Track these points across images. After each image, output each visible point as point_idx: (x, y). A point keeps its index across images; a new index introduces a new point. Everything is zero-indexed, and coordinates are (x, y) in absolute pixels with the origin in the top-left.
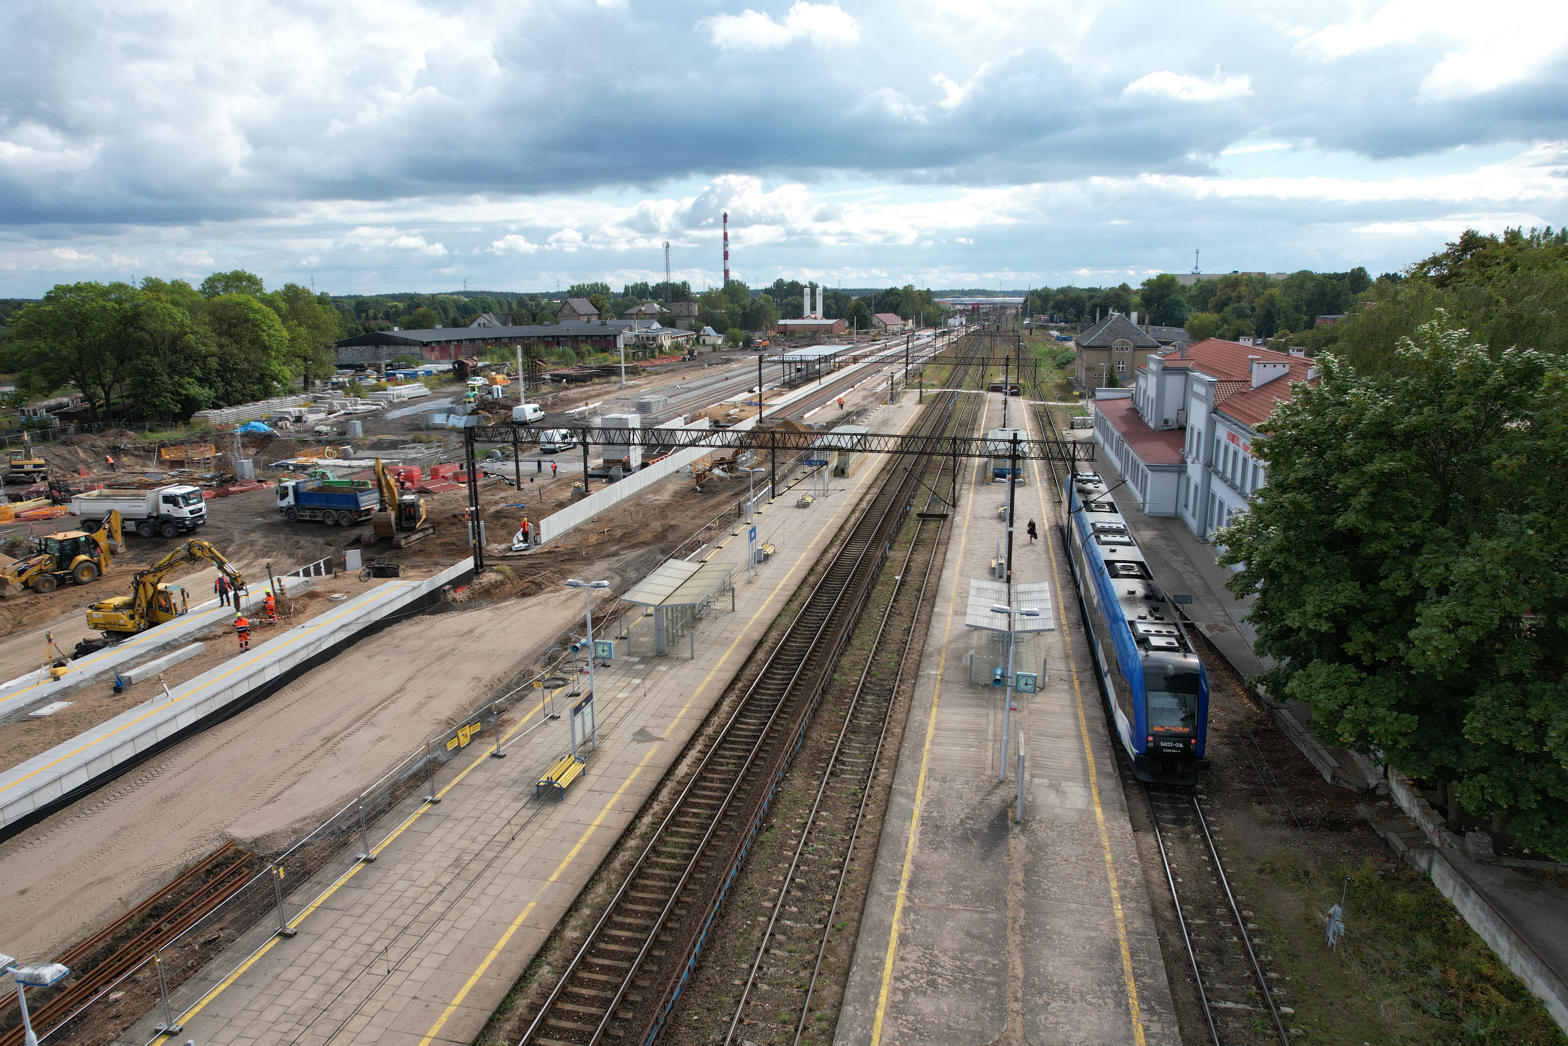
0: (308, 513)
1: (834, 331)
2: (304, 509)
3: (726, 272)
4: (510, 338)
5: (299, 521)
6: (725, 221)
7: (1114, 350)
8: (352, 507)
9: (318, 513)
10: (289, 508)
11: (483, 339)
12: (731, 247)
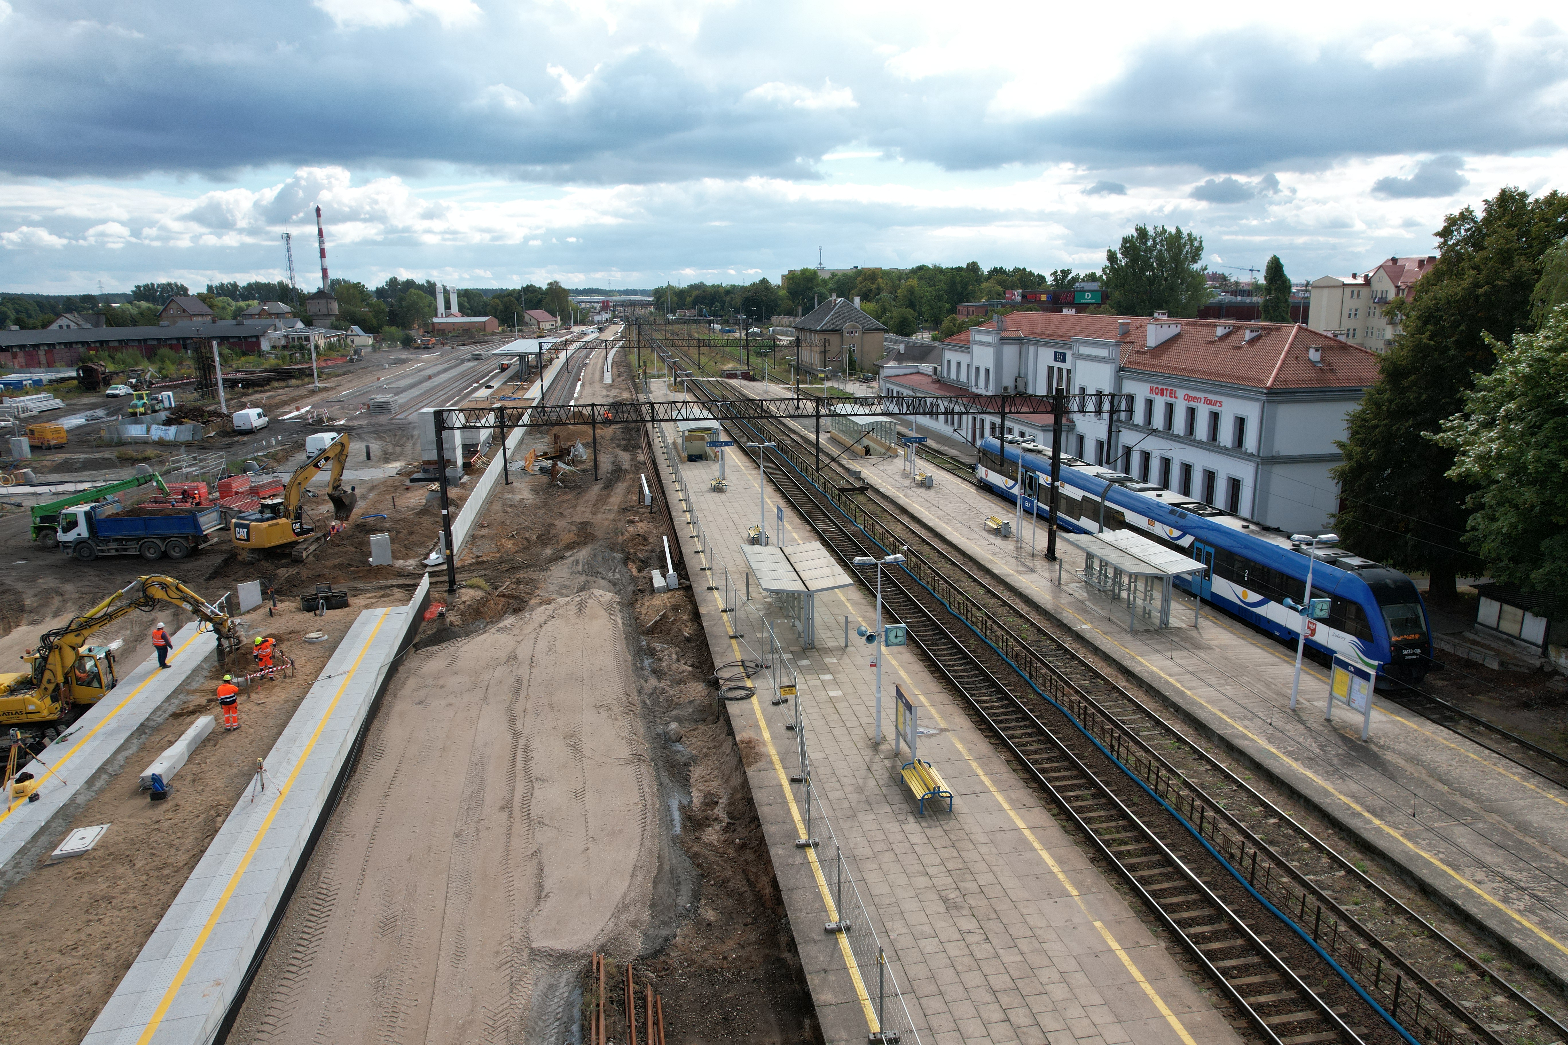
0: (113, 546)
1: (488, 329)
2: (107, 541)
3: (325, 272)
4: (120, 341)
5: (97, 558)
6: (319, 215)
7: (845, 333)
8: (190, 532)
9: (131, 545)
10: (80, 543)
11: (84, 343)
12: (327, 246)
